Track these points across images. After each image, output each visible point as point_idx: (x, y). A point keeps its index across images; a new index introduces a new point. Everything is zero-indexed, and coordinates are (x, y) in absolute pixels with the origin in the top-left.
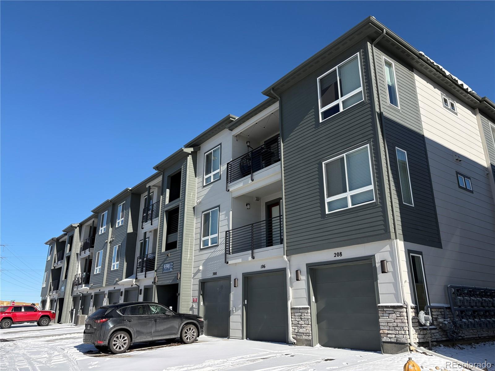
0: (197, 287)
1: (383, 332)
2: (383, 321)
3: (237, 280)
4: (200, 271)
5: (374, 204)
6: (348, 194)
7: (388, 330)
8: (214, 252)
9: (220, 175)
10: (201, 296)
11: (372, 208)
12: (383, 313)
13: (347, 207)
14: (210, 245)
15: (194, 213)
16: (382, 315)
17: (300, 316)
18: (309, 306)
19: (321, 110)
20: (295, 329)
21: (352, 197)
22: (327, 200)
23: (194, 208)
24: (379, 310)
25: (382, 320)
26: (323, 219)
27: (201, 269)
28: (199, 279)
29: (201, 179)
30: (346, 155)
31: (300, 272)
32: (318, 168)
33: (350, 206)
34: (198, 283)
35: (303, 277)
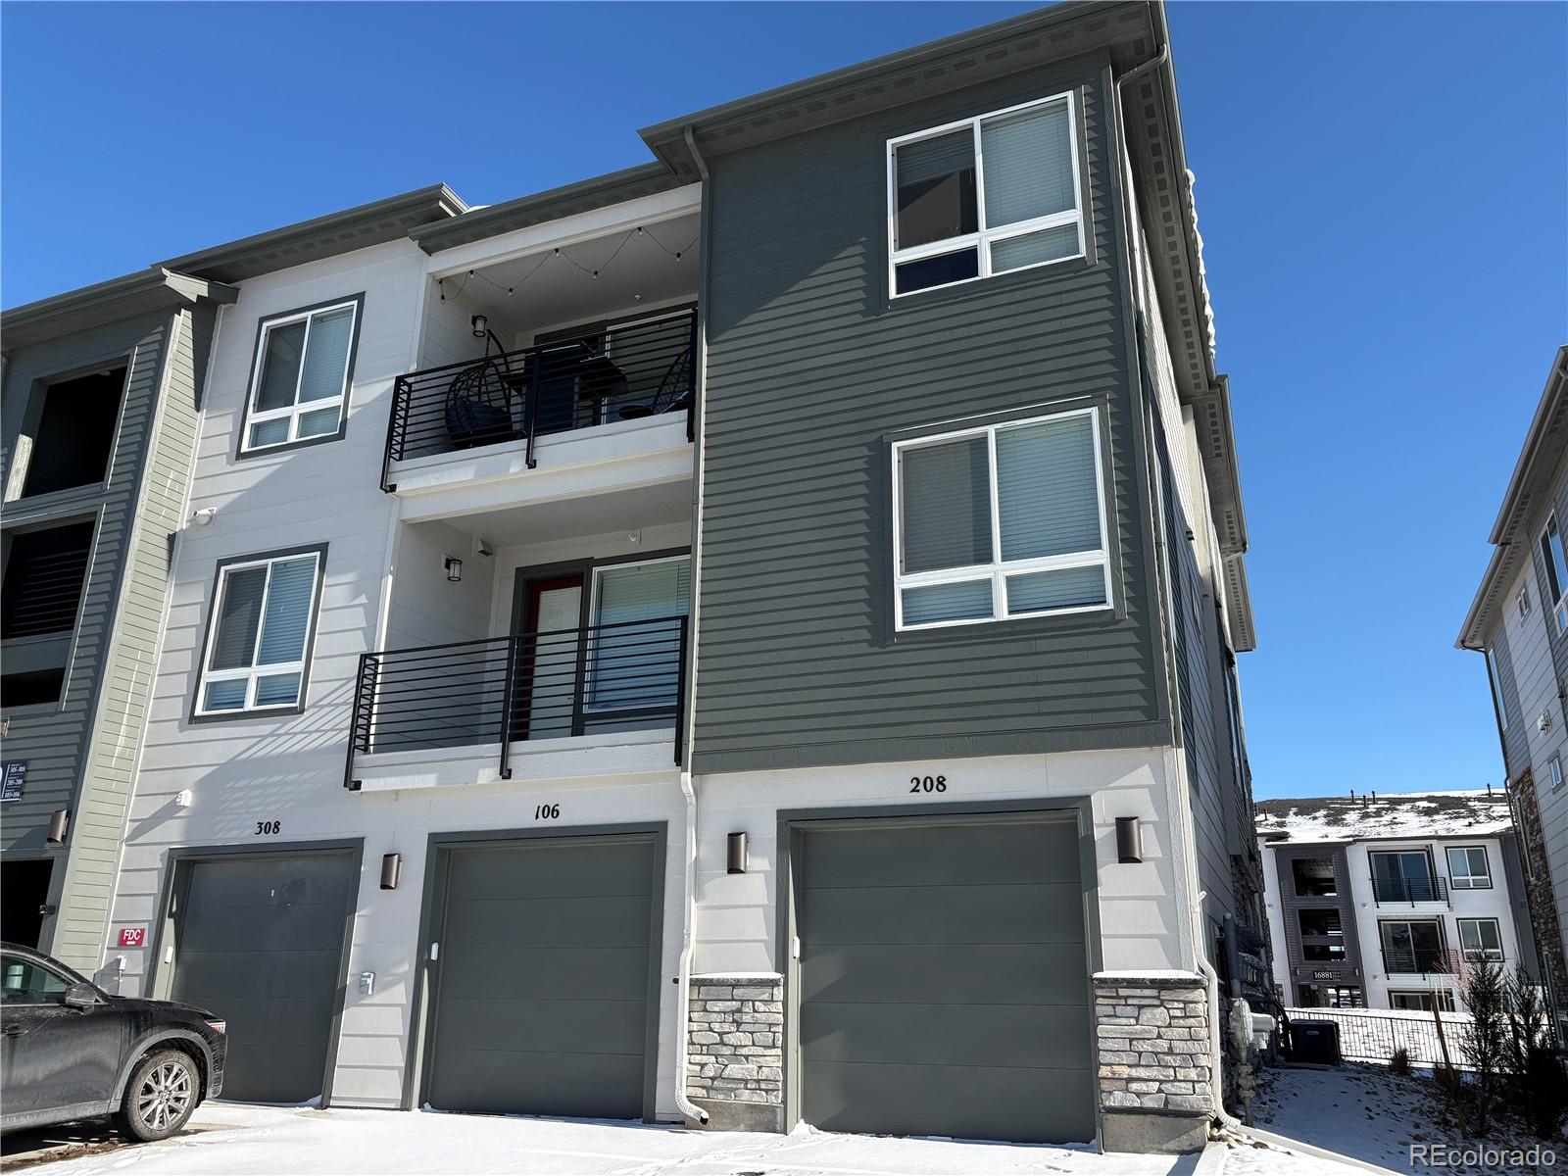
0: (152, 883)
1: (1113, 1073)
2: (1116, 1033)
3: (399, 861)
4: (180, 814)
5: (1104, 619)
6: (998, 571)
7: (1130, 1066)
8: (271, 734)
9: (345, 421)
10: (172, 920)
11: (1097, 629)
12: (1114, 1006)
13: (991, 615)
14: (250, 705)
15: (170, 561)
16: (1110, 1011)
17: (733, 1012)
18: (778, 976)
19: (897, 257)
20: (703, 1066)
21: (1011, 581)
22: (902, 582)
23: (172, 539)
24: (1099, 992)
25: (1111, 1032)
26: (881, 650)
27: (188, 804)
28: (167, 847)
29: (228, 424)
30: (998, 433)
31: (747, 842)
32: (866, 462)
33: (1002, 613)
34: (159, 864)
35: (761, 863)
